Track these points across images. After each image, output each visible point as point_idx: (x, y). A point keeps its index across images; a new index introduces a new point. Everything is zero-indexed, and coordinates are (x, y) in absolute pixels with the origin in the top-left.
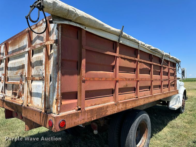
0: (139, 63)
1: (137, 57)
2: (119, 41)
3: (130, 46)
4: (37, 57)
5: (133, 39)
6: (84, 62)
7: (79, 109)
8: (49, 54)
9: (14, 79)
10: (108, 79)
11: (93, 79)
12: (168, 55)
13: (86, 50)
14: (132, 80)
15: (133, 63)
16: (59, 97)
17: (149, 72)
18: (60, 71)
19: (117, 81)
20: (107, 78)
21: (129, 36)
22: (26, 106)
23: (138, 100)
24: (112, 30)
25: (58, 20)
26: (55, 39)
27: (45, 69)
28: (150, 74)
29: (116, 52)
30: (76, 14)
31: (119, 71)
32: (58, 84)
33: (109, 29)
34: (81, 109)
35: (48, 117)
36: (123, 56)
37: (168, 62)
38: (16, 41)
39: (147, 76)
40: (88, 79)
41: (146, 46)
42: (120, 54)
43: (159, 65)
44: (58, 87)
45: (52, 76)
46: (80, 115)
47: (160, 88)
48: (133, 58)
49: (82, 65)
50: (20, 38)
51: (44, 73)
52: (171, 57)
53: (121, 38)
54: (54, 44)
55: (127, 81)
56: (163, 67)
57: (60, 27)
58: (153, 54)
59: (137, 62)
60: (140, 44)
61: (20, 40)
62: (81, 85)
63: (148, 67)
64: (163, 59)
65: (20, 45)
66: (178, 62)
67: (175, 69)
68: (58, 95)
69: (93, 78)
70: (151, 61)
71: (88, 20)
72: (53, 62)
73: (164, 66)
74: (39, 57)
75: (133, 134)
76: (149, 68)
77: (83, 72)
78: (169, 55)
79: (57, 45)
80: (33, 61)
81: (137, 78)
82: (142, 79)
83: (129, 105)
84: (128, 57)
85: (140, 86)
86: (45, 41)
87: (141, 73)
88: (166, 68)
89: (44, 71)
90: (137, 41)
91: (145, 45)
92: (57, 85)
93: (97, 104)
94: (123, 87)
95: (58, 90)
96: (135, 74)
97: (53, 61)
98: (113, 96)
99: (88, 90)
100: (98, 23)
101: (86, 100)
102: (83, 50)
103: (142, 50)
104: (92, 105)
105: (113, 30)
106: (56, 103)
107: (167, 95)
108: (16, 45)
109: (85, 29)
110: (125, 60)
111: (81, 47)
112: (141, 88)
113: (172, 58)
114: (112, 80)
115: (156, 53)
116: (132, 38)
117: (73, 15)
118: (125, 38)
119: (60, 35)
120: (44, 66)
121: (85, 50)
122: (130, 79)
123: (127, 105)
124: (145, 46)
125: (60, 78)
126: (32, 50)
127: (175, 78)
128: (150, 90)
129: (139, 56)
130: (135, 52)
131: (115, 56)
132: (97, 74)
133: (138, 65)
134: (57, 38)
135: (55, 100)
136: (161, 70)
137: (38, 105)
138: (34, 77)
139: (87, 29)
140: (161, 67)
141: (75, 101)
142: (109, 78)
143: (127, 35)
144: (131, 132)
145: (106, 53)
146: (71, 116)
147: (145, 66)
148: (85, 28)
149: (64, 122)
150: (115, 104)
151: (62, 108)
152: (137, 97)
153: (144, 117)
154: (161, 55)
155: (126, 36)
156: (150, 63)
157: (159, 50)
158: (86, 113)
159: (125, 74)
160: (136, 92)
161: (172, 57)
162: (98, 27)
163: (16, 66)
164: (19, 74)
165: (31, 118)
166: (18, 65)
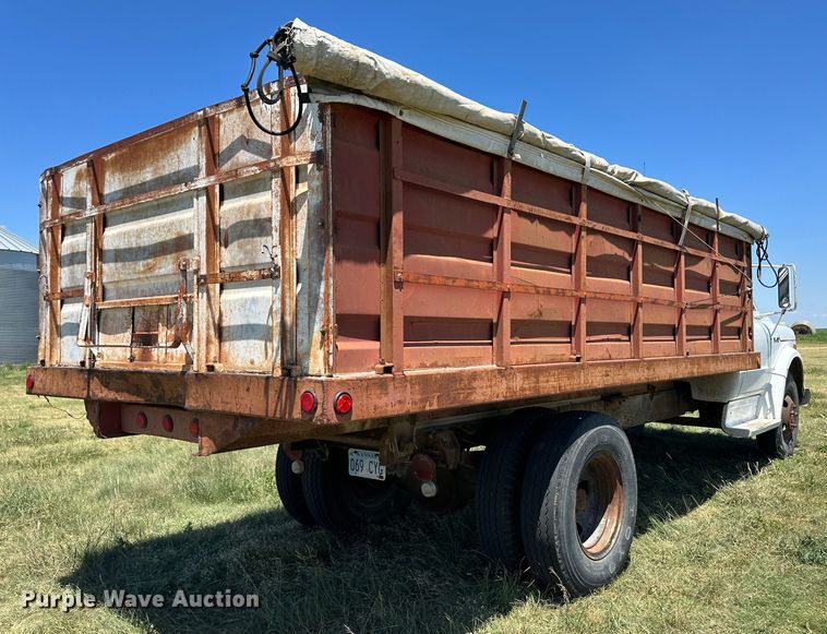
0: (583, 233)
1: (577, 214)
2: (511, 152)
3: (551, 171)
4: (243, 207)
5: (560, 148)
6: (398, 221)
7: (388, 370)
8: (292, 198)
9: (137, 290)
10: (475, 284)
11: (427, 281)
12: (707, 208)
13: (405, 183)
14: (561, 293)
15: (561, 235)
16: (331, 325)
17: (626, 271)
18: (331, 249)
19: (505, 294)
20: (472, 281)
21: (546, 134)
22: (204, 370)
23: (582, 367)
24: (487, 118)
25: (324, 91)
26: (314, 150)
27: (282, 242)
28: (629, 280)
29: (499, 193)
30: (378, 74)
31: (512, 259)
32: (327, 287)
33: (477, 113)
34: (393, 370)
35: (299, 385)
36: (526, 208)
37: (709, 235)
38: (142, 154)
39: (618, 285)
40: (411, 279)
41: (613, 172)
42: (513, 198)
43: (671, 246)
44: (327, 295)
45: (304, 265)
46: (391, 387)
47: (674, 335)
48: (561, 217)
49: (393, 231)
50: (162, 144)
51: (280, 257)
52: (724, 214)
53: (518, 145)
54: (310, 166)
55: (541, 297)
56: (687, 254)
57: (329, 112)
58: (644, 204)
59: (577, 230)
60: (588, 164)
61: (161, 149)
62: (389, 294)
63: (620, 252)
64: (686, 222)
65: (164, 166)
66: (760, 238)
67: (744, 264)
68: (328, 320)
69: (428, 276)
70: (635, 231)
71: (413, 91)
72: (305, 221)
73: (691, 251)
74: (250, 206)
75: (565, 491)
76: (627, 256)
77: (395, 255)
78: (714, 206)
79: (319, 169)
80: (227, 223)
81: (578, 288)
82: (598, 295)
83: (547, 381)
84: (545, 211)
85: (589, 320)
86: (277, 154)
87: (593, 272)
88: (703, 258)
89: (278, 251)
90: (577, 152)
91: (607, 168)
92: (322, 289)
93: (440, 363)
94: (526, 318)
95: (327, 303)
96: (570, 273)
97: (308, 219)
98: (491, 344)
99: (411, 314)
100: (441, 96)
101: (405, 345)
102: (394, 183)
103: (595, 187)
104: (423, 366)
105: (490, 118)
106: (322, 343)
107: (704, 365)
108: (143, 168)
109: (399, 117)
110: (532, 222)
111: (388, 173)
112: (594, 329)
113: (730, 221)
114: (489, 288)
115: (655, 200)
116: (557, 142)
117: (370, 76)
118: (532, 141)
119: (329, 136)
120: (276, 235)
121: (401, 184)
122: (552, 292)
123: (541, 379)
124: (610, 170)
125: (331, 267)
126: (218, 186)
127: (743, 305)
128: (630, 341)
129: (584, 208)
130: (571, 192)
131: (496, 207)
132: (438, 265)
133: (583, 243)
134: (320, 148)
135: (317, 336)
136: (677, 268)
137: (252, 362)
138: (239, 273)
139: (408, 118)
140: (677, 254)
141: (374, 345)
142: (477, 281)
143: (539, 133)
144: (559, 484)
145: (467, 195)
146: (365, 384)
147: (611, 249)
148: (401, 113)
149: (347, 397)
150: (500, 371)
151: (340, 361)
152: (578, 359)
153: (606, 438)
154: (677, 207)
155: (536, 135)
156: (631, 235)
157: (667, 186)
158: (409, 386)
159: (535, 273)
160: (573, 339)
161: (727, 218)
162: (440, 107)
163: (146, 241)
164: (163, 271)
165: (229, 406)
166: (158, 239)
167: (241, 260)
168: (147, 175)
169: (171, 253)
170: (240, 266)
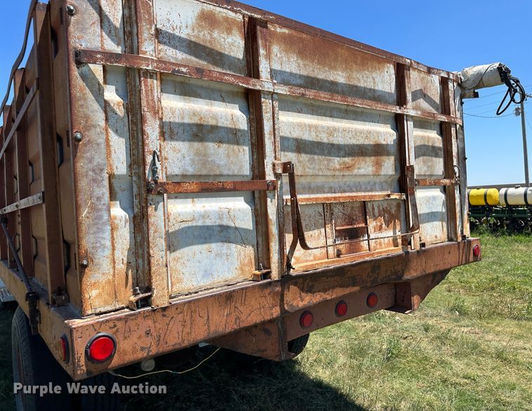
22: (418, 247)
38: (331, 53)
50: (356, 59)
51: (458, 173)
61: (355, 63)
65: (358, 78)
74: (428, 137)
120: (455, 160)
163: (339, 140)
164: (362, 171)
165: (439, 266)
166: (354, 142)
167: (425, 171)
168: (340, 77)
169: (370, 156)
170: (425, 175)
